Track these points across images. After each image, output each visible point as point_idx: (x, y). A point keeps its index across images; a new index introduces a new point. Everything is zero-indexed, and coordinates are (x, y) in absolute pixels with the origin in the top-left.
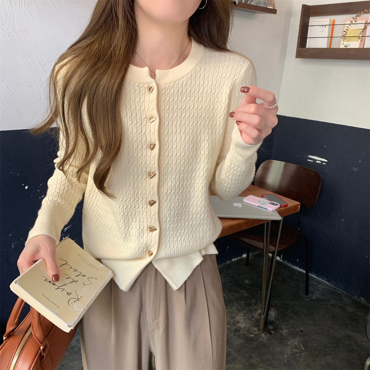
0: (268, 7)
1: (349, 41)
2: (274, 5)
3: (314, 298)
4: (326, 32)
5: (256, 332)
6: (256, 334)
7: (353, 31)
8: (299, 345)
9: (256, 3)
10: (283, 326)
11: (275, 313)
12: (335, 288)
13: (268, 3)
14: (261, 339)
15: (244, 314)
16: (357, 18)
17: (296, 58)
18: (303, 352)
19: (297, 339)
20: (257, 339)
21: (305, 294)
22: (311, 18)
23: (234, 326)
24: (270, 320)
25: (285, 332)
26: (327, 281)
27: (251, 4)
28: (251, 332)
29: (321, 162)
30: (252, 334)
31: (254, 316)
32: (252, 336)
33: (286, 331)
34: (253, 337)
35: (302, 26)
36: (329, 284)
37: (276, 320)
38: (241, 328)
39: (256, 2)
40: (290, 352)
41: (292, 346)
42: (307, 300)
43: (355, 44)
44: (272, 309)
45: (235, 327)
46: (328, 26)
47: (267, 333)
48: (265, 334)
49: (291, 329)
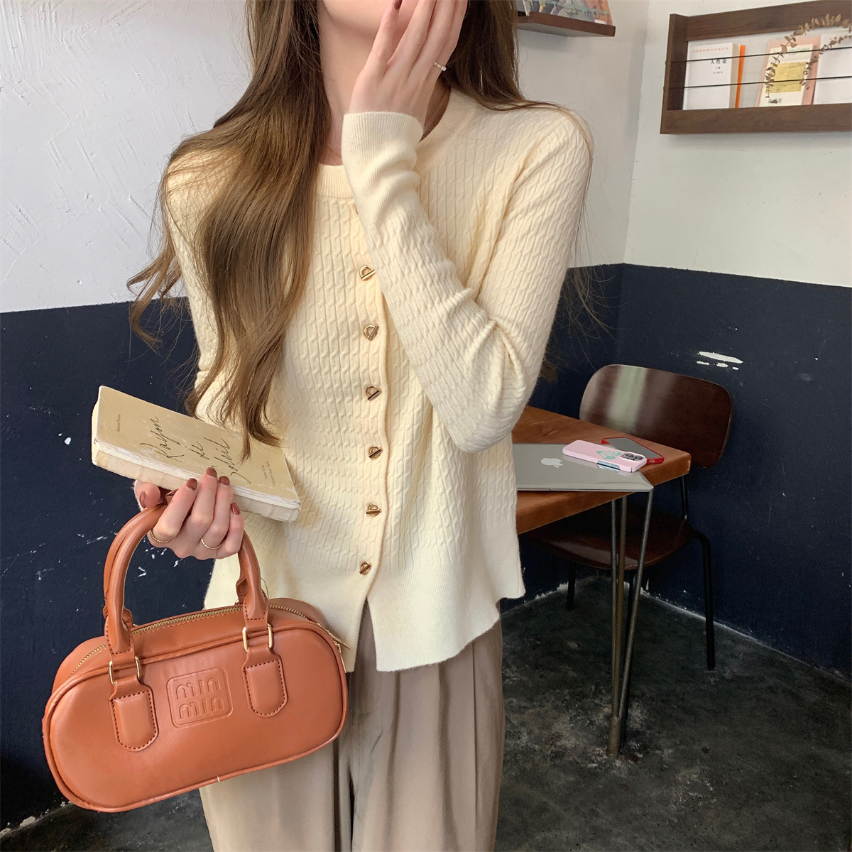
0: (596, 21)
1: (778, 90)
2: (609, 16)
3: (728, 675)
4: (726, 72)
5: (602, 756)
6: (602, 760)
7: (788, 70)
8: (702, 780)
9: (568, 13)
10: (661, 742)
11: (642, 712)
12: (773, 651)
13: (595, 13)
14: (615, 771)
15: (571, 718)
16: (796, 37)
17: (661, 133)
18: (712, 798)
19: (697, 769)
20: (606, 771)
21: (706, 666)
22: (690, 44)
23: (552, 745)
24: (632, 728)
25: (668, 753)
26: (753, 636)
27: (559, 15)
28: (590, 758)
29: (727, 366)
30: (593, 762)
31: (595, 721)
32: (594, 765)
33: (670, 751)
34: (596, 767)
35: (672, 62)
36: (760, 643)
37: (644, 728)
38: (566, 749)
39: (569, 11)
40: (684, 798)
41: (686, 785)
42: (712, 680)
43: (792, 98)
44: (635, 705)
45: (553, 748)
46: (731, 59)
47: (627, 758)
48: (621, 760)
49: (682, 747)
